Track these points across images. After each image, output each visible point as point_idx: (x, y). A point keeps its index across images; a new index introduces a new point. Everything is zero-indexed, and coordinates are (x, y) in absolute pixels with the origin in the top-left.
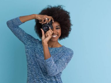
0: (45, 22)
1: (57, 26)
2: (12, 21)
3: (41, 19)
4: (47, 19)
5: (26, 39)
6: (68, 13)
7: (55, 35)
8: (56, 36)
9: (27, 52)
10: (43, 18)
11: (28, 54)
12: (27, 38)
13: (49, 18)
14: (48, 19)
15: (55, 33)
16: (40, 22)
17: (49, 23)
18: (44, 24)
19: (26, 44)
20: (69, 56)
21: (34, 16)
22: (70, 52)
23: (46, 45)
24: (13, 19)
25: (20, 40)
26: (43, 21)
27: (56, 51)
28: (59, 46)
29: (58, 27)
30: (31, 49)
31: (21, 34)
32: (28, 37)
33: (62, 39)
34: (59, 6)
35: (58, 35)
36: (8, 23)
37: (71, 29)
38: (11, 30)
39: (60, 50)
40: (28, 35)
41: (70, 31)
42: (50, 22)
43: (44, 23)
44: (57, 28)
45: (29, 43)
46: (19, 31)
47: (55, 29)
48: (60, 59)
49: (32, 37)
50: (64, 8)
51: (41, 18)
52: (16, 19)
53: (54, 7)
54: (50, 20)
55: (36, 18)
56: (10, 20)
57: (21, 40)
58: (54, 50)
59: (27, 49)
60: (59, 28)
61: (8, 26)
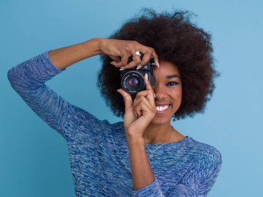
0: (132, 64)
1: (169, 77)
2: (24, 66)
3: (119, 53)
4: (138, 53)
5: (71, 123)
6: (205, 37)
7: (163, 105)
8: (166, 107)
9: (76, 165)
10: (127, 51)
11: (80, 172)
12: (74, 120)
13: (143, 52)
14: (142, 56)
15: (164, 99)
16: (114, 63)
17: (143, 66)
18: (127, 70)
19: (72, 141)
20: (211, 172)
21: (95, 44)
22: (212, 158)
23: (138, 144)
24: (27, 62)
25: (52, 127)
26: (125, 58)
27: (167, 154)
28: (174, 139)
29: (174, 79)
30: (88, 156)
31: (57, 110)
32: (76, 117)
33: (183, 118)
34: (177, 13)
35: (171, 105)
36: (13, 77)
37: (213, 86)
38: (24, 97)
39: (179, 151)
40: (77, 109)
41: (211, 92)
42: (147, 64)
43: (127, 67)
44: (170, 84)
45: (81, 135)
46: (48, 100)
47: (162, 86)
48: (181, 182)
49: (88, 116)
50: (193, 21)
51: (119, 49)
52: (39, 59)
53: (162, 16)
54: (147, 58)
55: (102, 49)
56: (19, 66)
57: (55, 128)
58: (161, 152)
59: (77, 157)
60: (176, 83)
61: (13, 86)
